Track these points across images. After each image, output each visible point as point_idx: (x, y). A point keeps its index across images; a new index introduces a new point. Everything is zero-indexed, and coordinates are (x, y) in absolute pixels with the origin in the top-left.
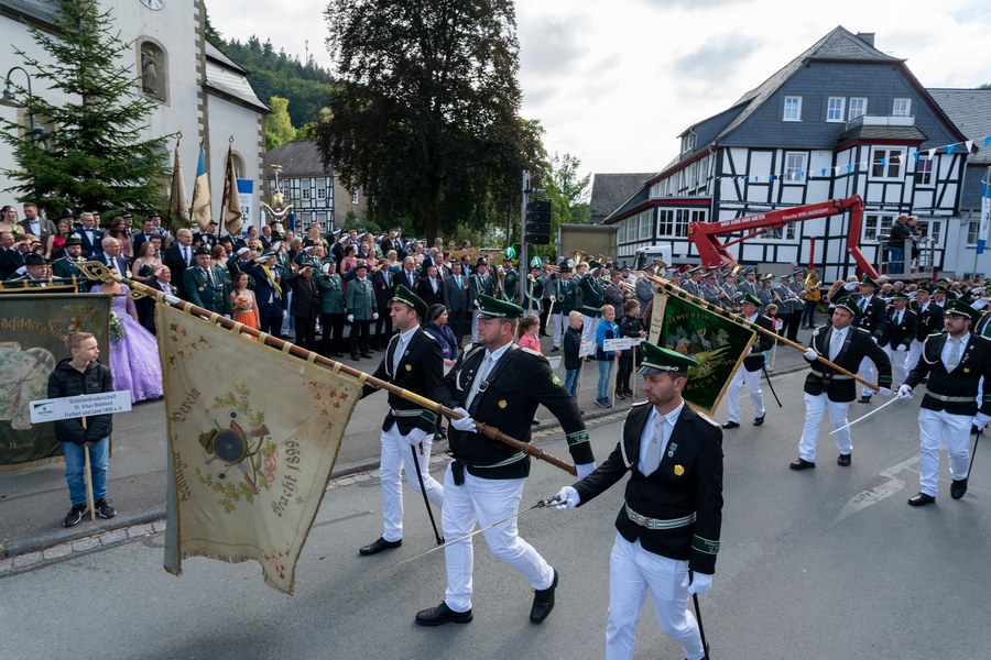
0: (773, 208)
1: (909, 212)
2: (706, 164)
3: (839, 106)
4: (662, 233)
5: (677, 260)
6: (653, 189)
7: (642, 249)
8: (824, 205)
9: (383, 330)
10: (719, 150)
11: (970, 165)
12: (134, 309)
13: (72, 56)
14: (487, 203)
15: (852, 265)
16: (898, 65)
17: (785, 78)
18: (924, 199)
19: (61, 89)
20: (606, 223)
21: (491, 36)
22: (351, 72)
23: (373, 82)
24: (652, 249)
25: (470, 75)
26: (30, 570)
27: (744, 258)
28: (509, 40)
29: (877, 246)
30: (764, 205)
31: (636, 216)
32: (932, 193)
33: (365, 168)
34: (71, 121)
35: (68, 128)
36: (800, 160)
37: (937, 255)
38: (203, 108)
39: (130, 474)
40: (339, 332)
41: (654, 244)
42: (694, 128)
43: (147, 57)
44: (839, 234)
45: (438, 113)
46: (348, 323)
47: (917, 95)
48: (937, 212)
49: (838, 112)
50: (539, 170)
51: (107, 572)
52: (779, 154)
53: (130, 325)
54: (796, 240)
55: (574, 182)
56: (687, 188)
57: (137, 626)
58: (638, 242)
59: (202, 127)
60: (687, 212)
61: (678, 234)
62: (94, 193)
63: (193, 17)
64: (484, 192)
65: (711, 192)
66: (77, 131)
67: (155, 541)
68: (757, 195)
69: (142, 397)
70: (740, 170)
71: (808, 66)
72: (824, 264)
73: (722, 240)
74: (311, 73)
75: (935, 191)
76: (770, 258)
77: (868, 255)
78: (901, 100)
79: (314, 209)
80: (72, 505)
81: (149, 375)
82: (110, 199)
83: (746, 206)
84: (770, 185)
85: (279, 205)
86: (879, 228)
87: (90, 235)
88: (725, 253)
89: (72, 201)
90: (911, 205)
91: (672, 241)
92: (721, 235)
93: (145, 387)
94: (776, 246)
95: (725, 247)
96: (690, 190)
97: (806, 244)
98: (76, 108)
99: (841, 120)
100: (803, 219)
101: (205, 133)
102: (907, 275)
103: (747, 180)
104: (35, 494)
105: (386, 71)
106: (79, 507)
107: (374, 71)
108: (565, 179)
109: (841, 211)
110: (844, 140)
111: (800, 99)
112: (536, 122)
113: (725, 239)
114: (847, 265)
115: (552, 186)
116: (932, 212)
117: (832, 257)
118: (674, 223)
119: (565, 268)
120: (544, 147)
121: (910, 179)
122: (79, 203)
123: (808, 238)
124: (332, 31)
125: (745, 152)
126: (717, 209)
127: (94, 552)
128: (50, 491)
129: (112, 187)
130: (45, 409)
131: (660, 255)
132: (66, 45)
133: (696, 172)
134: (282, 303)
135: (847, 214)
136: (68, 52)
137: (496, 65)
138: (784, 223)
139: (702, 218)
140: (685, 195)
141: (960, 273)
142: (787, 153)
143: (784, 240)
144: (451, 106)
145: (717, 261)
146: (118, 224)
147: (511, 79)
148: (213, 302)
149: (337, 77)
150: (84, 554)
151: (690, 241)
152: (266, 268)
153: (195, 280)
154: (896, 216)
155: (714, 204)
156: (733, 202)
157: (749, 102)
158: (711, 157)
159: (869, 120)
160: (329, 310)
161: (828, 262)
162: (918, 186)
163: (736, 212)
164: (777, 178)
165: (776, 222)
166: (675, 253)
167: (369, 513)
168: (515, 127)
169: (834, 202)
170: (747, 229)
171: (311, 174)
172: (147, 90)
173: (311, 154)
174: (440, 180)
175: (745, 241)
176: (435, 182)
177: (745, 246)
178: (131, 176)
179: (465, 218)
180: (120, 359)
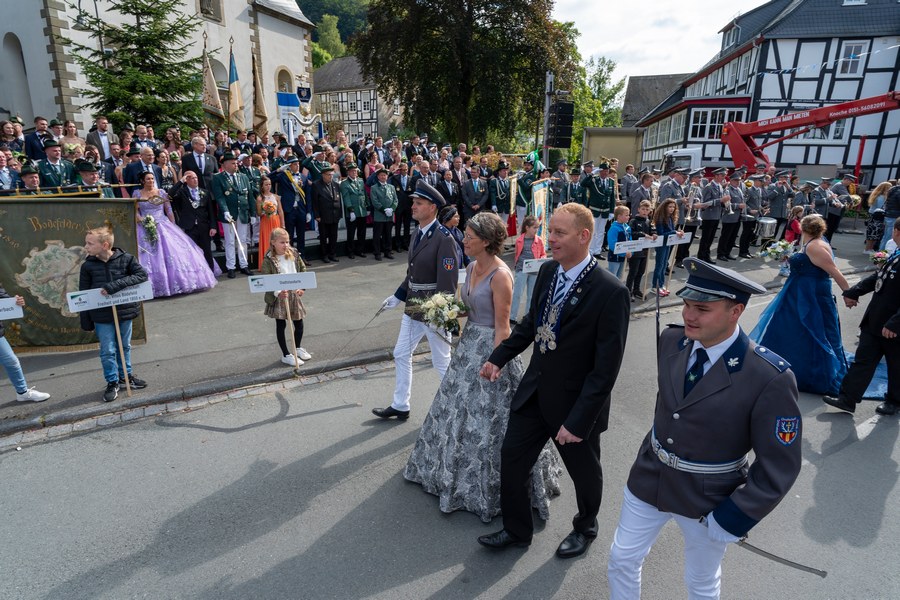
0: (821, 105)
2: (748, 60)
4: (694, 135)
5: (708, 164)
6: (689, 90)
7: (670, 152)
8: (882, 99)
10: (765, 43)
12: (170, 211)
14: (517, 109)
19: (118, 11)
24: (681, 151)
26: (59, 440)
27: (782, 161)
30: (812, 102)
31: (668, 119)
33: (401, 81)
36: (858, 50)
38: (254, 25)
39: (158, 358)
40: (362, 234)
41: (685, 147)
42: (739, 20)
45: (470, 18)
51: (119, 446)
52: (834, 44)
53: (167, 227)
54: (845, 141)
55: (608, 87)
56: (725, 87)
57: (130, 497)
58: (668, 146)
59: (254, 44)
60: (723, 112)
61: (711, 135)
62: (149, 107)
64: (514, 100)
65: (752, 90)
67: (165, 420)
68: (804, 91)
69: (177, 290)
70: (787, 65)
72: (874, 166)
73: (759, 142)
76: (812, 159)
79: (360, 121)
81: (184, 271)
82: (165, 112)
83: (790, 103)
84: (820, 80)
85: (307, 114)
88: (760, 156)
91: (705, 144)
92: (758, 135)
93: (180, 282)
94: (820, 147)
95: (762, 148)
96: (729, 89)
97: (856, 143)
98: (132, 29)
100: (854, 116)
101: (257, 51)
103: (793, 73)
104: (78, 373)
106: (114, 385)
108: (599, 83)
112: (571, 24)
113: (763, 140)
115: (585, 92)
117: (885, 158)
118: (708, 125)
120: (578, 51)
123: (858, 137)
125: (794, 44)
126: (757, 108)
127: (113, 427)
128: (89, 371)
129: (167, 102)
130: (80, 299)
131: (688, 158)
133: (736, 68)
134: (305, 206)
138: (831, 120)
139: (739, 118)
140: (723, 95)
142: (844, 42)
143: (830, 140)
144: (483, 11)
148: (237, 205)
150: (105, 428)
151: (724, 144)
152: (289, 174)
153: (221, 185)
155: (754, 104)
156: (775, 100)
158: (755, 51)
161: (878, 163)
163: (778, 111)
164: (829, 71)
165: (821, 121)
166: (706, 156)
167: (356, 405)
168: (546, 29)
169: (894, 95)
170: (787, 128)
171: (357, 87)
172: (204, 11)
173: (357, 68)
174: (472, 87)
175: (785, 142)
176: (466, 90)
177: (784, 147)
178: (182, 90)
179: (496, 126)
180: (156, 257)
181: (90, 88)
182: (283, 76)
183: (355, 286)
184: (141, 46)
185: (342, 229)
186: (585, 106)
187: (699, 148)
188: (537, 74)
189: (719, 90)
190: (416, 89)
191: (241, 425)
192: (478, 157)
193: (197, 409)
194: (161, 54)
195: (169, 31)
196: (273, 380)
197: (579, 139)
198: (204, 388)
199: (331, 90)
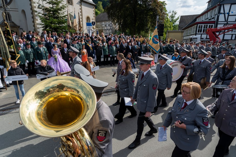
2: (215, 10)
4: (198, 32)
5: (202, 40)
6: (197, 19)
7: (191, 37)
10: (220, 5)
12: (60, 54)
14: (149, 26)
19: (48, 4)
24: (194, 36)
27: (224, 39)
31: (191, 27)
38: (81, 5)
40: (107, 59)
41: (196, 35)
55: (175, 19)
56: (208, 18)
58: (190, 35)
59: (81, 10)
60: (207, 25)
61: (203, 32)
62: (55, 28)
64: (148, 23)
65: (216, 19)
68: (232, 19)
70: (227, 11)
73: (217, 34)
76: (233, 38)
79: (107, 29)
83: (227, 22)
85: (94, 28)
88: (218, 37)
91: (201, 34)
95: (218, 35)
96: (209, 19)
98: (51, 8)
101: (81, 12)
103: (228, 14)
108: (172, 18)
112: (164, 2)
113: (219, 33)
115: (168, 20)
118: (203, 29)
120: (166, 9)
125: (229, 6)
126: (217, 24)
129: (59, 26)
130: (39, 76)
131: (197, 38)
133: (211, 13)
139: (212, 27)
140: (207, 20)
145: (215, 40)
146: (60, 35)
151: (207, 34)
155: (217, 23)
156: (223, 22)
158: (217, 8)
160: (105, 54)
163: (224, 25)
166: (202, 38)
168: (157, 3)
170: (226, 30)
171: (107, 20)
172: (68, 2)
173: (107, 16)
174: (137, 20)
175: (225, 33)
176: (135, 21)
177: (225, 35)
178: (63, 23)
179: (143, 30)
180: (57, 65)
181: (41, 23)
182: (88, 18)
183: (105, 73)
184: (53, 12)
185: (102, 58)
186: (168, 24)
187: (200, 36)
188: (154, 16)
189: (206, 19)
190: (122, 21)
192: (138, 39)
194: (58, 14)
195: (60, 8)
197: (166, 33)
199: (100, 21)
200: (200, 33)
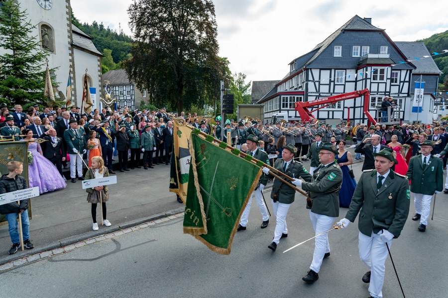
0: (331, 95)
1: (389, 95)
2: (302, 76)
3: (357, 50)
4: (283, 107)
5: (290, 119)
6: (279, 88)
7: (275, 114)
8: (353, 93)
9: (159, 155)
10: (307, 70)
11: (413, 74)
12: (41, 150)
13: (8, 32)
14: (205, 96)
15: (366, 119)
16: (382, 32)
17: (334, 38)
18: (395, 90)
19: (3, 47)
20: (258, 103)
21: (204, 20)
22: (141, 37)
23: (151, 41)
24: (280, 114)
25: (195, 38)
27: (320, 117)
28: (212, 22)
29: (376, 110)
30: (328, 93)
31: (271, 100)
32: (398, 87)
33: (148, 81)
34: (8, 62)
35: (7, 65)
36: (342, 75)
37: (402, 114)
38: (71, 55)
39: (41, 227)
41: (280, 112)
42: (296, 60)
43: (44, 31)
44: (360, 106)
45: (181, 56)
46: (142, 152)
47: (390, 45)
48: (401, 95)
49: (357, 52)
50: (228, 80)
51: (31, 275)
52: (333, 71)
53: (39, 157)
54: (342, 109)
55: (244, 85)
56: (293, 87)
58: (273, 111)
59: (71, 63)
60: (294, 97)
61: (290, 107)
62: (20, 96)
63: (66, 13)
64: (203, 91)
65: (304, 88)
66: (11, 67)
67: (54, 259)
68: (324, 89)
69: (46, 190)
70: (317, 79)
71: (344, 33)
72: (354, 119)
73: (310, 110)
74: (122, 38)
75: (399, 86)
76: (331, 117)
77: (372, 114)
78: (383, 47)
79: (126, 100)
80: (13, 244)
81: (49, 180)
82: (28, 98)
83: (320, 94)
84: (330, 85)
85: (109, 99)
86: (376, 102)
87: (19, 116)
88: (311, 115)
89: (9, 99)
90: (389, 92)
91: (288, 111)
92: (309, 107)
93: (47, 186)
94: (333, 111)
95: (311, 112)
96: (295, 87)
97: (346, 110)
98: (10, 56)
99: (359, 56)
100: (344, 100)
101: (73, 66)
102: (389, 123)
103: (319, 82)
105: (157, 37)
106: (16, 245)
107: (151, 37)
108: (240, 84)
109: (360, 96)
110: (360, 65)
111: (341, 47)
112: (226, 58)
114: (364, 119)
115: (234, 87)
116: (399, 95)
117: (357, 116)
118: (289, 103)
119: (241, 124)
120: (230, 70)
121: (389, 81)
122: (13, 100)
123: (346, 107)
124: (131, 18)
125: (319, 70)
126: (307, 96)
127: (24, 266)
128: (2, 237)
129: (29, 93)
131: (283, 117)
132: (5, 27)
133: (297, 80)
134: (112, 144)
135: (363, 97)
136: (5, 30)
137: (207, 33)
138: (336, 101)
139: (301, 100)
140: (293, 90)
141: (411, 121)
142: (336, 70)
143: (336, 109)
144: (187, 52)
145: (308, 119)
146: (32, 110)
147: (214, 40)
148: (79, 145)
149: (135, 39)
150: (19, 267)
151: (296, 110)
152: (104, 128)
153: (70, 135)
154: (384, 97)
155: (306, 94)
156: (314, 93)
157: (319, 49)
158: (303, 73)
159: (370, 56)
160: (134, 147)
161: (355, 118)
162: (392, 84)
163: (315, 97)
164: (332, 81)
165: (333, 101)
166: (289, 116)
167: (155, 240)
169: (357, 92)
170: (320, 104)
171: (124, 85)
172: (44, 47)
173: (126, 76)
174: (183, 86)
175: (320, 110)
176: (181, 86)
177: (320, 112)
179: (195, 103)
180: (35, 173)
182: (86, 79)
183: (139, 183)
184: (15, 65)
189: (291, 88)
191: (97, 257)
193: (70, 251)
194: (27, 69)
195: (32, 58)
196: (108, 233)
198: (72, 240)
200: (285, 109)
